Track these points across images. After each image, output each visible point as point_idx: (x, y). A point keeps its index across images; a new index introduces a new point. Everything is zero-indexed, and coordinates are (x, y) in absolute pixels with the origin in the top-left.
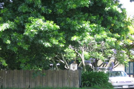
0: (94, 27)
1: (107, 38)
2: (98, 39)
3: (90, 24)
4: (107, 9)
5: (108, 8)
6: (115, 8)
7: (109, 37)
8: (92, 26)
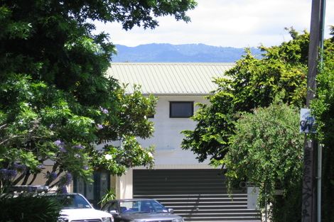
0: (40, 88)
1: (70, 117)
2: (49, 118)
3: (32, 82)
4: (69, 46)
5: (71, 43)
6: (88, 44)
7: (75, 114)
8: (36, 85)
